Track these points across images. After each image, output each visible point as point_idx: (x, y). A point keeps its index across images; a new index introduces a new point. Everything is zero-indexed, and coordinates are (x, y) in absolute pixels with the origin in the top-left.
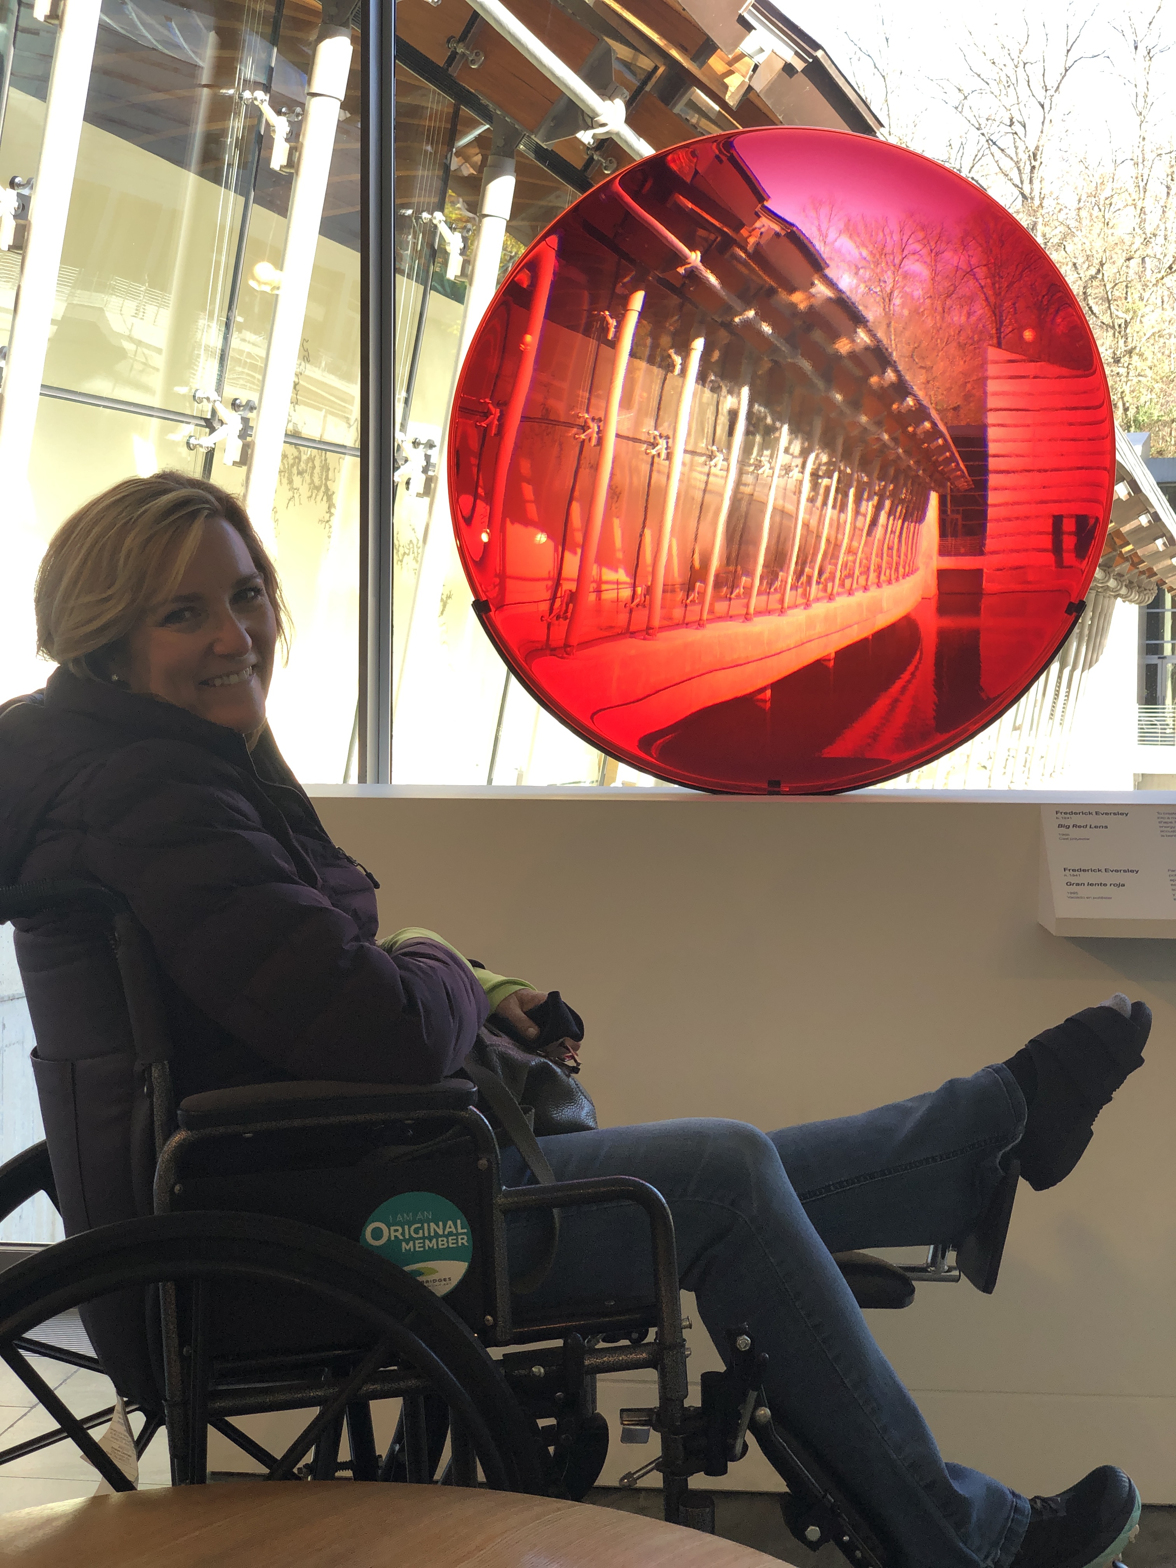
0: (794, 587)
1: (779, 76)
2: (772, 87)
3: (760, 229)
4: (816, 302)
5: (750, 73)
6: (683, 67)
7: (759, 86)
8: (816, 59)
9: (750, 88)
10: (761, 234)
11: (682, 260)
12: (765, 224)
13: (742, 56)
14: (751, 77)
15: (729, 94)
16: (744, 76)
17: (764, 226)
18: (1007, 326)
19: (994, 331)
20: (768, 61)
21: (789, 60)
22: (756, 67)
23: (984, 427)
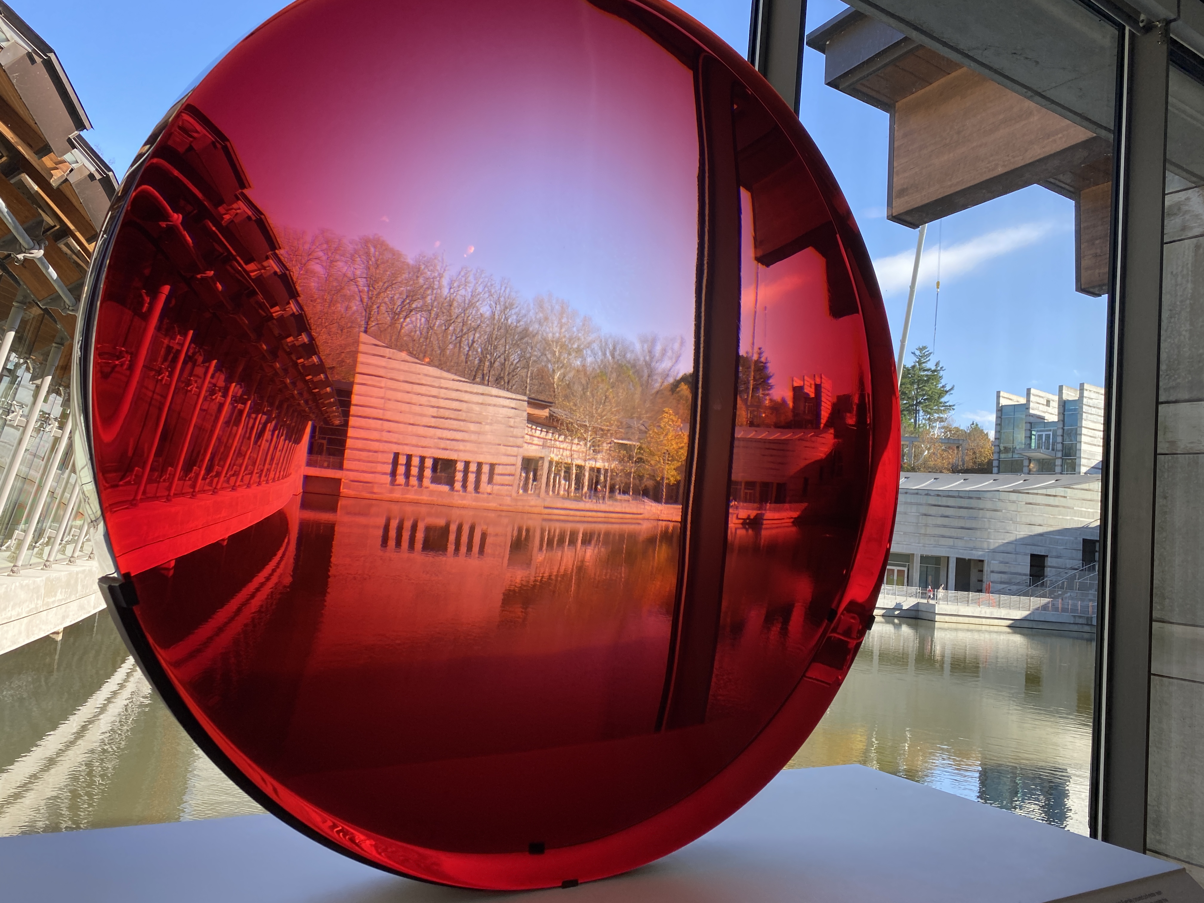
0: (204, 479)
1: (86, 178)
2: (79, 183)
3: (236, 210)
4: (266, 273)
5: (68, 172)
6: (25, 158)
7: (72, 179)
8: (108, 176)
9: (66, 180)
10: (237, 214)
11: (166, 217)
12: (241, 207)
13: (64, 162)
14: (67, 175)
15: (53, 179)
16: (65, 173)
17: (239, 209)
18: (372, 322)
19: (363, 322)
20: (79, 169)
21: (92, 172)
22: (72, 170)
23: (352, 384)
